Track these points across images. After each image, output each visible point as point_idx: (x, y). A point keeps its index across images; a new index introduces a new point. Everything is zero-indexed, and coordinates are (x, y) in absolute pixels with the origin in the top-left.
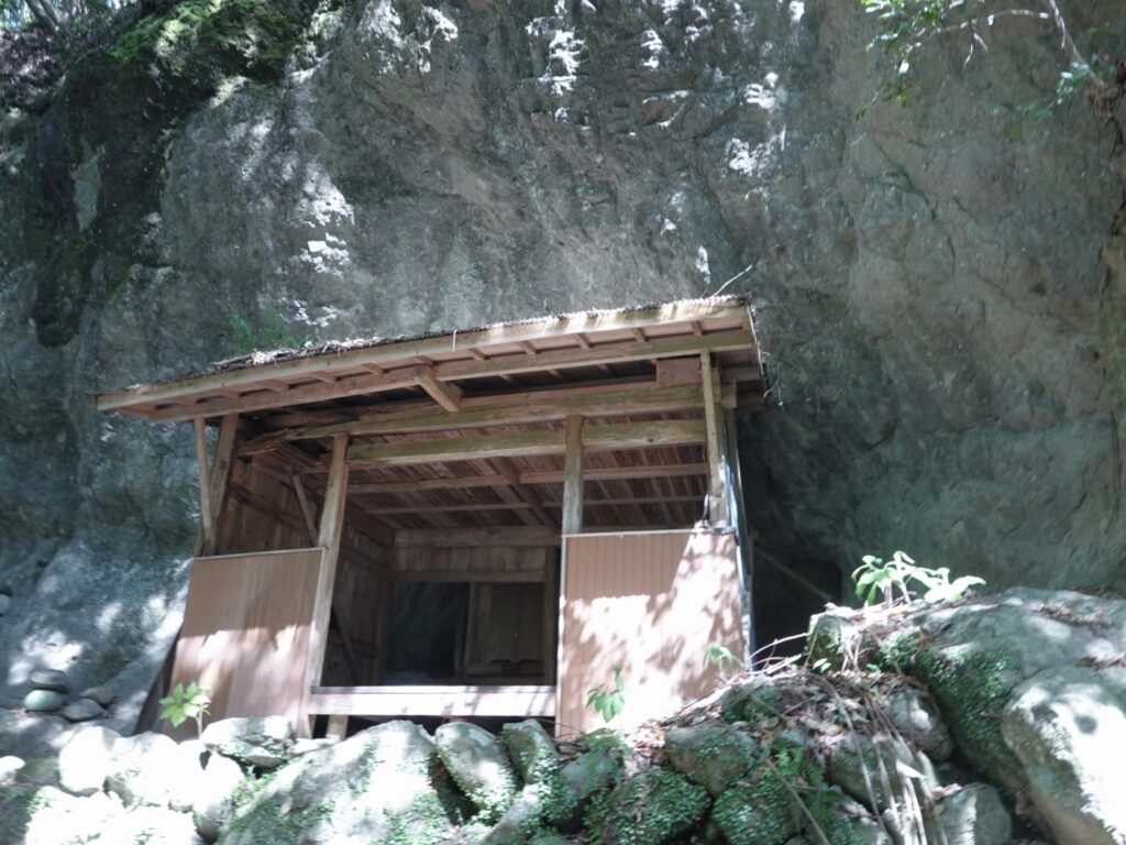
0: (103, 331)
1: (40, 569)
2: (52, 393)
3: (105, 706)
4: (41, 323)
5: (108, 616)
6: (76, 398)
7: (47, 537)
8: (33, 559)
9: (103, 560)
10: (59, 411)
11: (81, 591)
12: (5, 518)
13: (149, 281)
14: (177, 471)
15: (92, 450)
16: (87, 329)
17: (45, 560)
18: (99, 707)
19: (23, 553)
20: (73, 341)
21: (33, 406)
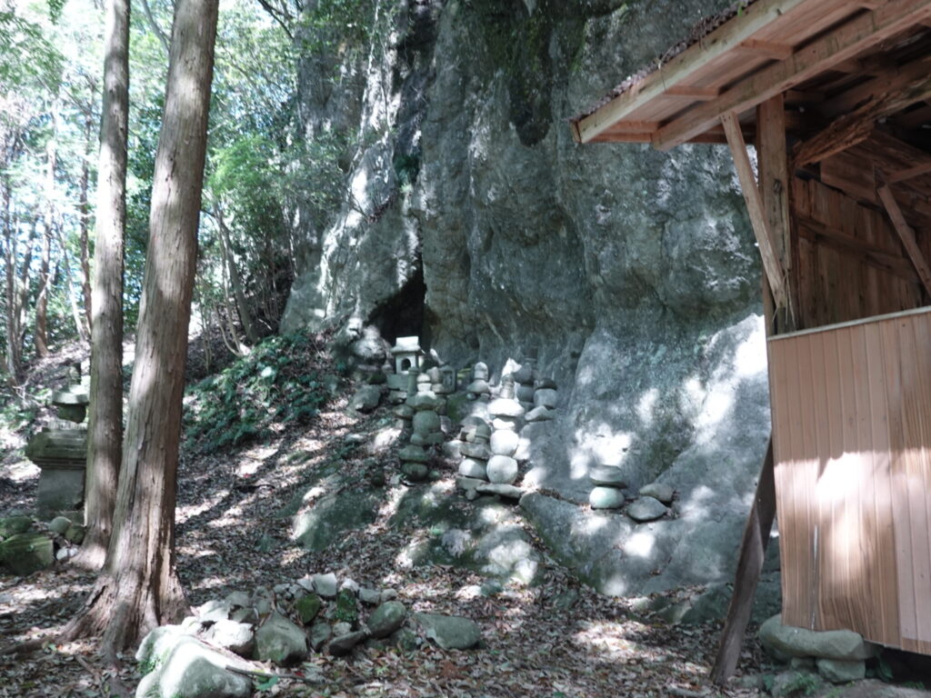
0: (573, 108)
1: (575, 360)
2: (545, 189)
3: (667, 504)
4: (519, 124)
5: (647, 403)
6: (566, 188)
7: (574, 329)
8: (567, 351)
9: (627, 346)
10: (554, 207)
11: (615, 380)
12: (537, 317)
13: (605, 31)
14: (683, 237)
15: (592, 236)
16: (559, 113)
17: (577, 351)
18: (662, 505)
19: (558, 346)
20: (550, 131)
21: (533, 208)
